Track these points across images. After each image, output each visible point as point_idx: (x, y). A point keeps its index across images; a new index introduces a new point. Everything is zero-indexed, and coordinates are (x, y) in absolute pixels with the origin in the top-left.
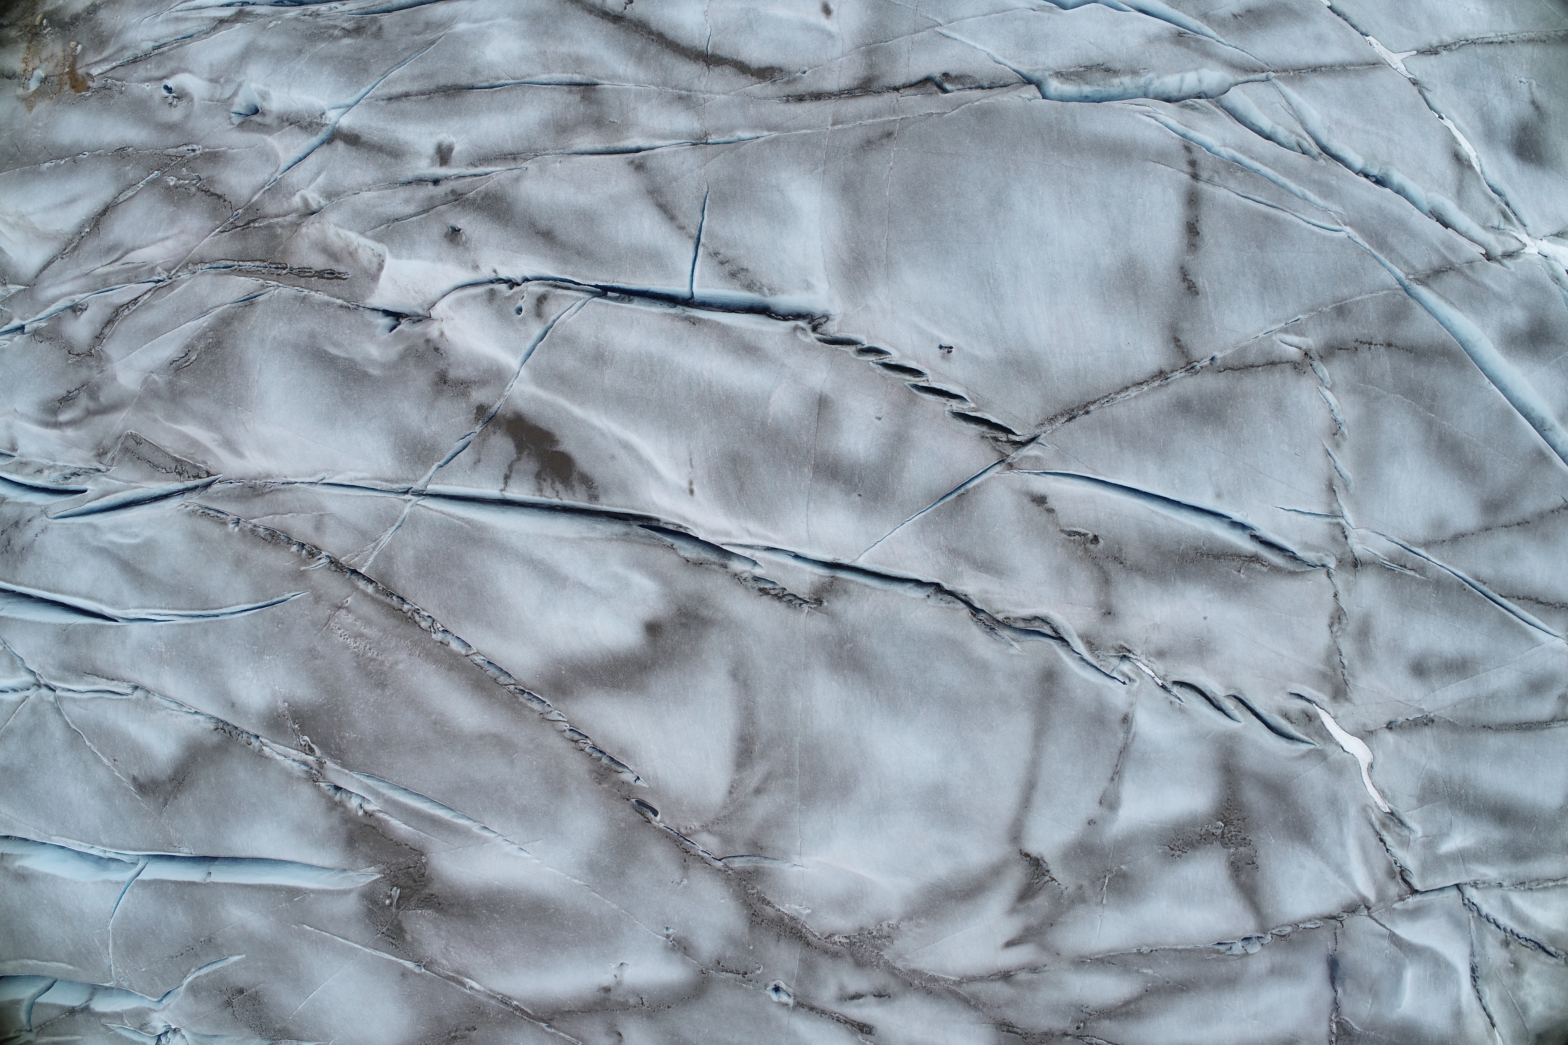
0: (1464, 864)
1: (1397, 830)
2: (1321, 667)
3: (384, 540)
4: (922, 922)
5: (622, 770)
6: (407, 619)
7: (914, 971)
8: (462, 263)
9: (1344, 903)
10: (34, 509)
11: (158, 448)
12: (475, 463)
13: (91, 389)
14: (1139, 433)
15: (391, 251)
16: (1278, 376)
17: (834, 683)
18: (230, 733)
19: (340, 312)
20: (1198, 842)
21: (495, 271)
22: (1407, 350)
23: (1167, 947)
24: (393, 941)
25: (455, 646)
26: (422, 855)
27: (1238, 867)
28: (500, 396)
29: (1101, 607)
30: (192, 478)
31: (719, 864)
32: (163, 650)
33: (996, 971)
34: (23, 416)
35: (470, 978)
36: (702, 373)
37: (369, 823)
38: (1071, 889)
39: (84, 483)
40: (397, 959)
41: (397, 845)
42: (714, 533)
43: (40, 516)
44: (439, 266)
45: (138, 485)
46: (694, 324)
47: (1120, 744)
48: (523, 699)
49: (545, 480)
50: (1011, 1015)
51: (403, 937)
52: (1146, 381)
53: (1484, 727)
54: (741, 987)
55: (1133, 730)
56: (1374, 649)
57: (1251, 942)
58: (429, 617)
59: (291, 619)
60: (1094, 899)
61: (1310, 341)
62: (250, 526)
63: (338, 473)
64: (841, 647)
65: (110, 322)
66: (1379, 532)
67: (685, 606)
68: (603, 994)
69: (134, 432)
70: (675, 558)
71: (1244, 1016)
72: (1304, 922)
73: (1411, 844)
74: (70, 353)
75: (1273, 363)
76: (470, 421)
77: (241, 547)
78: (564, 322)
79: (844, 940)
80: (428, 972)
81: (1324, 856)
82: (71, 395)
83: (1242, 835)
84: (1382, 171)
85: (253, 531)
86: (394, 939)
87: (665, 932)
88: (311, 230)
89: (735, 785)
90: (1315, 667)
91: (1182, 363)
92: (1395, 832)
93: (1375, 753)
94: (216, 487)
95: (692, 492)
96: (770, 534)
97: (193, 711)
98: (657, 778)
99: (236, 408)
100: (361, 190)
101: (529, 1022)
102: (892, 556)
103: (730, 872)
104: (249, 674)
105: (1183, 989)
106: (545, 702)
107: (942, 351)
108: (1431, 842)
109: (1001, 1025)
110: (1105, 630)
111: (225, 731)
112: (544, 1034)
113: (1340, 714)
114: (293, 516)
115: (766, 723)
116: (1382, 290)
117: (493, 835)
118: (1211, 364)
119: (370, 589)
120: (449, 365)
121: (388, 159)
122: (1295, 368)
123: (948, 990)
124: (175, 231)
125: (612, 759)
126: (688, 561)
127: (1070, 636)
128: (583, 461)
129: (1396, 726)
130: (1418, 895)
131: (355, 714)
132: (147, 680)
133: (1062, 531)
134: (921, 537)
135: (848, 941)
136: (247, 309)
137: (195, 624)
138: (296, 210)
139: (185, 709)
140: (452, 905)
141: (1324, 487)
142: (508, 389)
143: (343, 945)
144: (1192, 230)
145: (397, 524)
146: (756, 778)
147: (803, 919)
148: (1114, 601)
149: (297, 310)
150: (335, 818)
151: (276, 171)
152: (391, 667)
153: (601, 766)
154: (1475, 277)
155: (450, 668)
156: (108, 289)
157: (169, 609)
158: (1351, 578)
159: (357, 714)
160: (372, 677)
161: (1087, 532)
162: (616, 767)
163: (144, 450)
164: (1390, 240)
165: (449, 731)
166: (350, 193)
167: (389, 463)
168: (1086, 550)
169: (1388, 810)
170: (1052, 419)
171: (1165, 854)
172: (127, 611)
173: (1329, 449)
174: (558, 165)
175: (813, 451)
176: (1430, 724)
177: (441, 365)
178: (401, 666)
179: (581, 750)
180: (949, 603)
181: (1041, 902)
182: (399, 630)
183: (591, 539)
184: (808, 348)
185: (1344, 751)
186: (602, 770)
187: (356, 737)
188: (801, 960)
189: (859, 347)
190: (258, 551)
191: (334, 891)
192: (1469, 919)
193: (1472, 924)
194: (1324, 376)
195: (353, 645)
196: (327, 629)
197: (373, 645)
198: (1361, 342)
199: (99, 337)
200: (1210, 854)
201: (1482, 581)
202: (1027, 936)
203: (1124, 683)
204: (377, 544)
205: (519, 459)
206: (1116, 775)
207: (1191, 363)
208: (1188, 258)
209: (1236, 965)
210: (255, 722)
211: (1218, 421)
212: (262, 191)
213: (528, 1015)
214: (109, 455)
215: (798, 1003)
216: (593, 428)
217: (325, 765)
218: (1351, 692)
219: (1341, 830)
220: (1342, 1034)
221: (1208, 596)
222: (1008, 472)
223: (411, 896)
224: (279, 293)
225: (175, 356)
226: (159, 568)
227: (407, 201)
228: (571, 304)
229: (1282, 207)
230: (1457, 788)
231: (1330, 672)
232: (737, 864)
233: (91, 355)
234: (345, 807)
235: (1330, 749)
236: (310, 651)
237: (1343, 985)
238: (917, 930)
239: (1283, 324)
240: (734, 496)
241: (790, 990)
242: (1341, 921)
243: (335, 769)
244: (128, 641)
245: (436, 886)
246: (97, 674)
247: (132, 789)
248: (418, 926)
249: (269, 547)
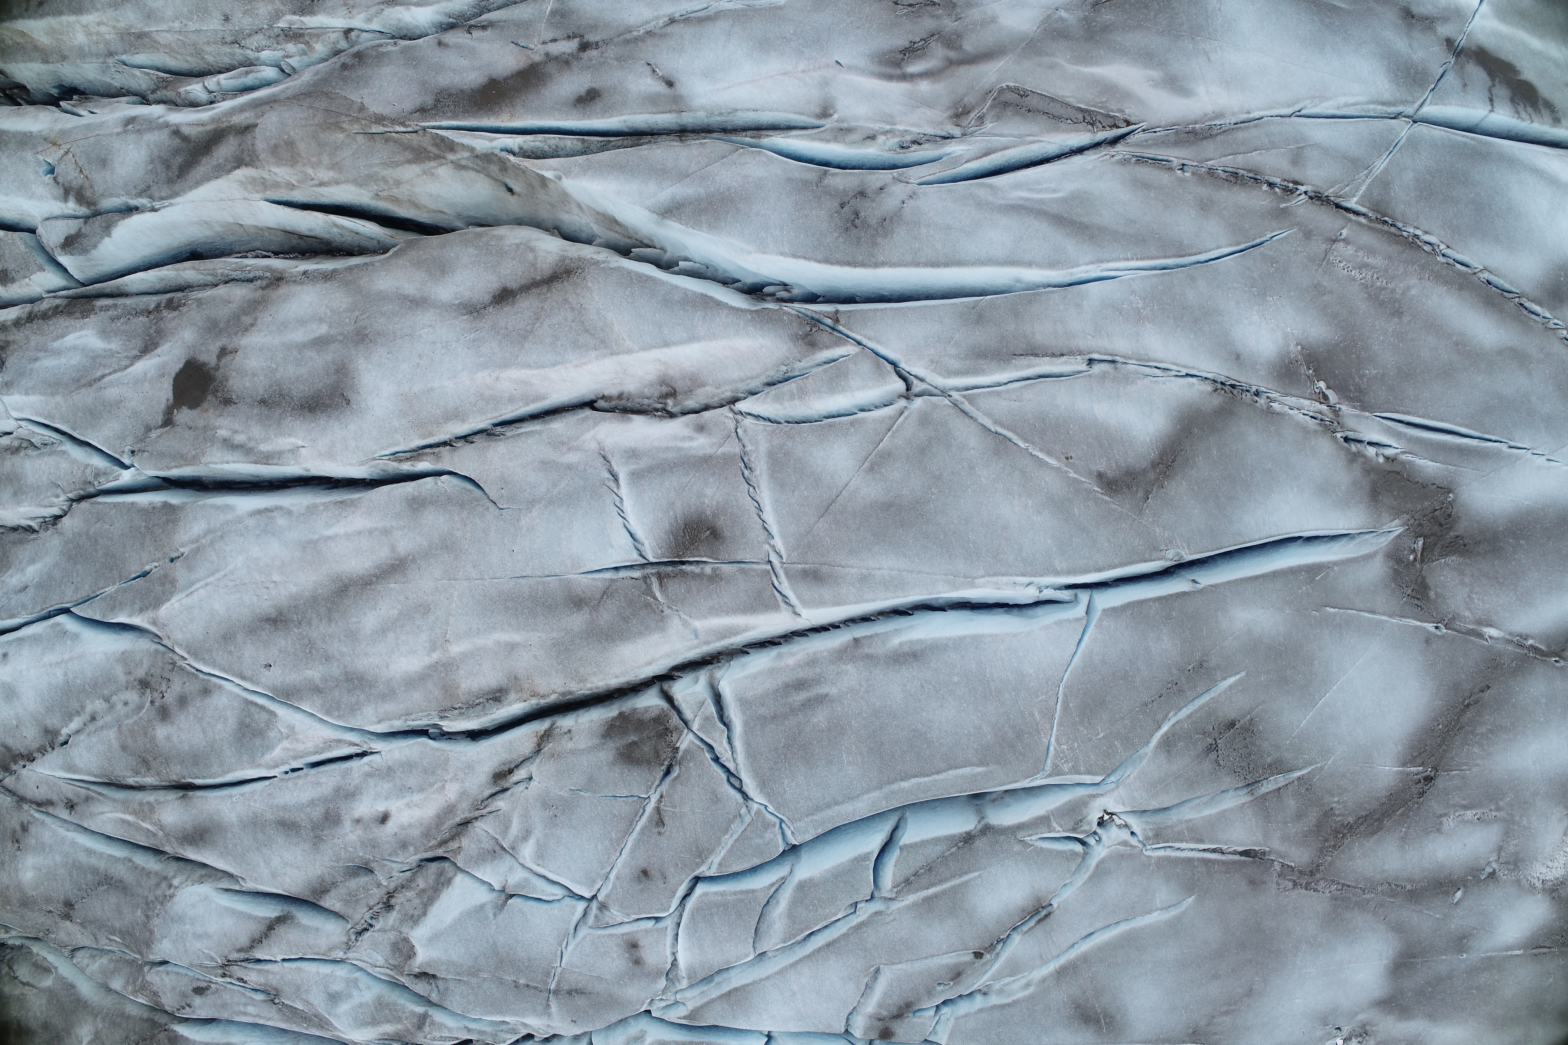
3: (1377, 166)
6: (1409, 244)
11: (1053, 99)
12: (1461, 86)
13: (946, 38)
18: (1232, 392)
24: (1417, 603)
26: (1450, 491)
28: (1463, 31)
30: (1110, 126)
34: (851, 68)
35: (1490, 626)
37: (1393, 469)
40: (1421, 624)
41: (1423, 487)
45: (1035, 140)
49: (1518, 104)
51: (1427, 596)
58: (1430, 241)
59: (1286, 257)
69: (1014, 83)
76: (1442, 51)
77: (1203, 191)
80: (1448, 632)
82: (917, 45)
86: (1418, 599)
94: (1138, 135)
97: (1184, 371)
101: (1541, 660)
104: (1255, 318)
106: (1541, 314)
111: (1225, 392)
112: (1551, 671)
114: (1260, 153)
117: (1522, 451)
119: (1362, 220)
128: (1544, 89)
131: (1375, 347)
132: (1121, 345)
139: (1172, 373)
140: (1478, 543)
142: (1468, 25)
143: (1369, 620)
145: (1391, 148)
150: (1357, 471)
152: (1403, 294)
155: (1461, 288)
157: (1137, 259)
159: (1377, 347)
160: (1386, 308)
165: (1471, 350)
172: (1075, 270)
178: (1413, 292)
182: (1405, 255)
187: (1378, 373)
191: (1358, 557)
195: (1359, 276)
197: (1380, 274)
204: (1371, 171)
210: (1264, 373)
213: (1541, 652)
214: (975, 114)
217: (1340, 413)
223: (1435, 545)
226: (1106, 217)
234: (1364, 456)
236: (1315, 287)
243: (1354, 415)
244: (1085, 302)
245: (1462, 526)
246: (1034, 352)
247: (1096, 489)
248: (1442, 578)
249: (1236, 188)
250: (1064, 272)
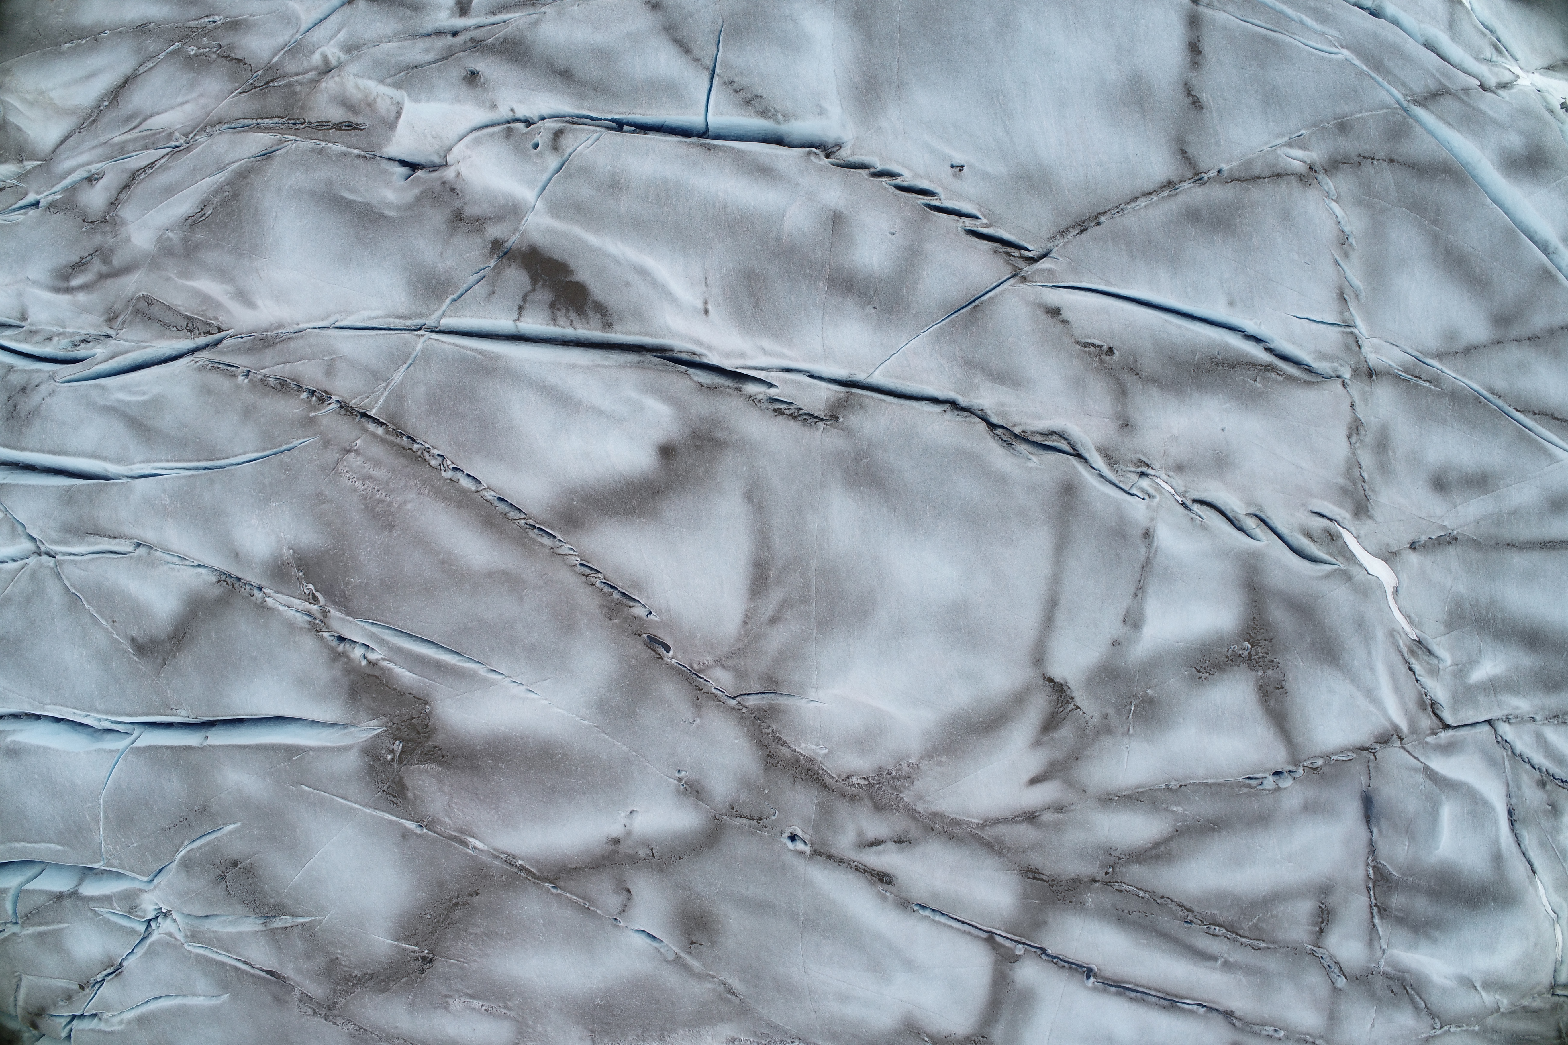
0: (1495, 696)
1: (1426, 658)
2: (1341, 481)
3: (396, 379)
4: (942, 759)
5: (634, 604)
6: (417, 458)
7: (936, 814)
8: (480, 103)
9: (1376, 732)
10: (42, 375)
11: (169, 308)
12: (489, 295)
13: (104, 254)
14: (1150, 242)
15: (409, 96)
16: (1284, 187)
17: (850, 501)
18: (233, 585)
19: (358, 161)
20: (1225, 664)
21: (512, 110)
22: (1409, 166)
23: (1197, 782)
24: (394, 799)
25: (465, 483)
26: (427, 703)
27: (1267, 692)
28: (516, 230)
29: (1118, 419)
30: (203, 335)
31: (733, 703)
32: (167, 503)
33: (1020, 812)
34: (36, 283)
35: (473, 837)
36: (717, 194)
37: (373, 673)
38: (1097, 718)
39: (92, 348)
40: (398, 819)
41: (401, 694)
42: (728, 355)
43: (48, 381)
44: (457, 107)
45: (148, 344)
46: (709, 149)
47: (1142, 559)
48: (533, 534)
49: (559, 310)
50: (1036, 860)
51: (405, 794)
52: (1155, 191)
53: (1508, 545)
54: (755, 834)
55: (1155, 545)
56: (1393, 461)
57: (1282, 777)
58: (439, 455)
59: (299, 465)
60: (1120, 729)
61: (1314, 155)
62: (259, 377)
63: (351, 313)
64: (858, 463)
65: (126, 187)
66: (1392, 342)
67: (700, 429)
68: (611, 847)
69: (145, 293)
70: (689, 383)
71: (1278, 858)
72: (1336, 754)
73: (1441, 673)
74: (84, 221)
75: (1279, 175)
76: (485, 255)
77: (250, 398)
78: (580, 154)
79: (862, 782)
80: (429, 832)
81: (1354, 679)
82: (84, 260)
83: (1269, 657)
84: (1376, 3)
85: (263, 381)
86: (395, 797)
87: (677, 775)
88: (330, 84)
89: (750, 614)
90: (1335, 481)
91: (1190, 174)
92: (1423, 660)
93: (1399, 576)
94: (226, 342)
95: (706, 312)
96: (785, 351)
97: (196, 563)
98: (669, 611)
99: (250, 256)
100: (381, 42)
101: (534, 883)
102: (908, 369)
103: (744, 710)
104: (255, 521)
105: (1215, 828)
106: (555, 537)
107: (953, 169)
108: (1461, 671)
109: (1027, 871)
110: (1123, 442)
111: (227, 584)
112: (549, 895)
113: (1362, 533)
114: (304, 363)
115: (781, 546)
116: (1382, 109)
117: (500, 677)
118: (1218, 175)
119: (380, 431)
120: (465, 203)
121: (409, 12)
122: (1301, 180)
123: (971, 835)
124: (195, 94)
125: (623, 594)
126: (702, 386)
127: (1088, 451)
128: (598, 290)
129: (1419, 546)
130: (1450, 731)
131: (362, 558)
132: (150, 535)
133: (1077, 342)
134: (937, 348)
135: (866, 783)
136: (264, 162)
137: (201, 475)
138: (316, 68)
139: (187, 563)
140: (456, 757)
141: (1335, 295)
142: (523, 223)
143: (342, 805)
144: (1194, 49)
145: (410, 362)
146: (771, 606)
147: (820, 759)
148: (1131, 412)
149: (314, 161)
150: (338, 670)
151: (297, 32)
152: (399, 507)
153: (612, 601)
154: (1472, 102)
155: (460, 506)
156: (125, 156)
157: (175, 461)
158: (1367, 388)
159: (363, 558)
160: (379, 519)
161: (1102, 343)
162: (628, 602)
163: (155, 310)
164: (1386, 62)
165: (457, 570)
166: (370, 45)
167: (403, 299)
168: (1102, 361)
169: (1415, 638)
170: (1064, 232)
171: (1192, 676)
172: (133, 467)
173: (1338, 259)
174: (576, 8)
175: (827, 266)
176: (1453, 542)
177: (457, 204)
178: (409, 506)
179: (592, 584)
180: (966, 417)
181: (1066, 733)
182: (408, 469)
183: (605, 366)
184: (821, 169)
185: (1368, 574)
186: (613, 605)
187: (362, 582)
188: (818, 804)
189: (872, 170)
190: (267, 401)
191: (334, 747)
192: (1504, 757)
193: (1507, 762)
194: (1329, 189)
195: (361, 487)
196: (336, 473)
197: (381, 487)
198: (1364, 157)
199: (114, 204)
200: (1237, 677)
201: (1497, 395)
202: (1051, 772)
203: (1144, 499)
204: (389, 384)
205: (533, 290)
206: (1140, 591)
207: (1198, 174)
208: (1191, 75)
209: (1269, 800)
210: (259, 571)
211: (1227, 230)
212: (282, 52)
213: (533, 875)
214: (120, 319)
215: (815, 851)
216: (608, 255)
217: (328, 614)
218: (1372, 508)
219: (1369, 653)
220: (1380, 879)
221: (1225, 406)
222: (1022, 285)
223: (414, 750)
224: (297, 146)
225: (190, 212)
226: (166, 422)
227: (426, 51)
228: (588, 137)
229: (1281, 31)
230: (1484, 612)
231: (1351, 487)
232: (752, 701)
233: (106, 221)
234: (348, 657)
235: (1354, 570)
236: (317, 495)
237: (1378, 825)
238: (939, 769)
239: (1286, 139)
240: (749, 313)
241: (807, 838)
242: (1374, 753)
243: (340, 618)
244: (132, 496)
245: (439, 737)
246: (98, 533)
247: (130, 650)
248: (420, 782)
249: (278, 396)
250: (126, 467)
